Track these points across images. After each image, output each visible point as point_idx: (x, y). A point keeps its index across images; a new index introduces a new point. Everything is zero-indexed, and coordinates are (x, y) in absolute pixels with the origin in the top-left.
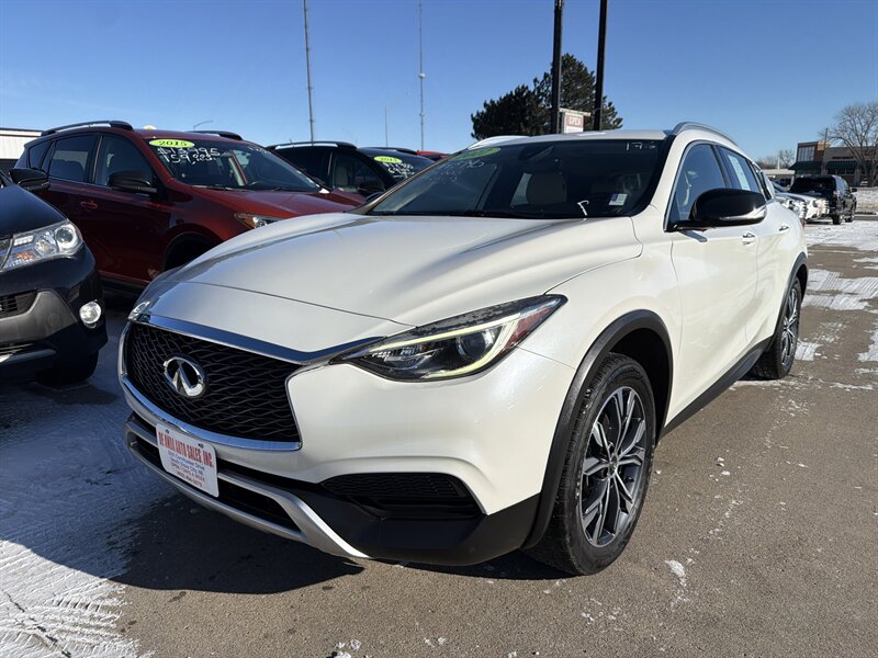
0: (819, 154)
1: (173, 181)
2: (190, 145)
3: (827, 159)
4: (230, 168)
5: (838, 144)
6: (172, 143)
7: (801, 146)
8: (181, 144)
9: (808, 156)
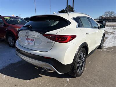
0: (102, 18)
1: (7, 24)
2: (10, 18)
3: (103, 19)
4: (17, 21)
5: (104, 16)
6: (7, 18)
7: (100, 17)
8: (9, 18)
9: (101, 18)
